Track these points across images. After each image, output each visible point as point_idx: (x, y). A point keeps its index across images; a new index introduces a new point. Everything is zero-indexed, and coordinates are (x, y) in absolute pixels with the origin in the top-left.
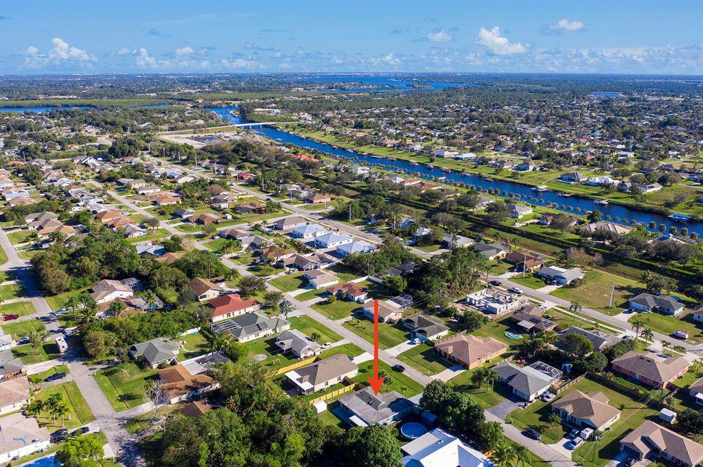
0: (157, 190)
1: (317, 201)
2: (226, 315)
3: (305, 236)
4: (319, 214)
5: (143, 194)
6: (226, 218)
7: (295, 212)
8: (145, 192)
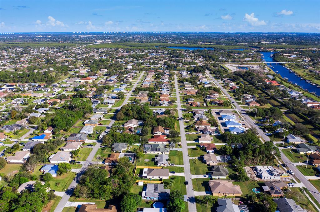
0: (192, 89)
1: (252, 105)
2: (154, 142)
3: (224, 120)
4: (246, 111)
5: (186, 89)
6: (203, 105)
7: (236, 108)
8: (187, 89)
